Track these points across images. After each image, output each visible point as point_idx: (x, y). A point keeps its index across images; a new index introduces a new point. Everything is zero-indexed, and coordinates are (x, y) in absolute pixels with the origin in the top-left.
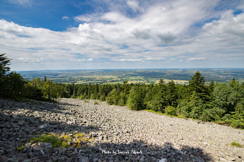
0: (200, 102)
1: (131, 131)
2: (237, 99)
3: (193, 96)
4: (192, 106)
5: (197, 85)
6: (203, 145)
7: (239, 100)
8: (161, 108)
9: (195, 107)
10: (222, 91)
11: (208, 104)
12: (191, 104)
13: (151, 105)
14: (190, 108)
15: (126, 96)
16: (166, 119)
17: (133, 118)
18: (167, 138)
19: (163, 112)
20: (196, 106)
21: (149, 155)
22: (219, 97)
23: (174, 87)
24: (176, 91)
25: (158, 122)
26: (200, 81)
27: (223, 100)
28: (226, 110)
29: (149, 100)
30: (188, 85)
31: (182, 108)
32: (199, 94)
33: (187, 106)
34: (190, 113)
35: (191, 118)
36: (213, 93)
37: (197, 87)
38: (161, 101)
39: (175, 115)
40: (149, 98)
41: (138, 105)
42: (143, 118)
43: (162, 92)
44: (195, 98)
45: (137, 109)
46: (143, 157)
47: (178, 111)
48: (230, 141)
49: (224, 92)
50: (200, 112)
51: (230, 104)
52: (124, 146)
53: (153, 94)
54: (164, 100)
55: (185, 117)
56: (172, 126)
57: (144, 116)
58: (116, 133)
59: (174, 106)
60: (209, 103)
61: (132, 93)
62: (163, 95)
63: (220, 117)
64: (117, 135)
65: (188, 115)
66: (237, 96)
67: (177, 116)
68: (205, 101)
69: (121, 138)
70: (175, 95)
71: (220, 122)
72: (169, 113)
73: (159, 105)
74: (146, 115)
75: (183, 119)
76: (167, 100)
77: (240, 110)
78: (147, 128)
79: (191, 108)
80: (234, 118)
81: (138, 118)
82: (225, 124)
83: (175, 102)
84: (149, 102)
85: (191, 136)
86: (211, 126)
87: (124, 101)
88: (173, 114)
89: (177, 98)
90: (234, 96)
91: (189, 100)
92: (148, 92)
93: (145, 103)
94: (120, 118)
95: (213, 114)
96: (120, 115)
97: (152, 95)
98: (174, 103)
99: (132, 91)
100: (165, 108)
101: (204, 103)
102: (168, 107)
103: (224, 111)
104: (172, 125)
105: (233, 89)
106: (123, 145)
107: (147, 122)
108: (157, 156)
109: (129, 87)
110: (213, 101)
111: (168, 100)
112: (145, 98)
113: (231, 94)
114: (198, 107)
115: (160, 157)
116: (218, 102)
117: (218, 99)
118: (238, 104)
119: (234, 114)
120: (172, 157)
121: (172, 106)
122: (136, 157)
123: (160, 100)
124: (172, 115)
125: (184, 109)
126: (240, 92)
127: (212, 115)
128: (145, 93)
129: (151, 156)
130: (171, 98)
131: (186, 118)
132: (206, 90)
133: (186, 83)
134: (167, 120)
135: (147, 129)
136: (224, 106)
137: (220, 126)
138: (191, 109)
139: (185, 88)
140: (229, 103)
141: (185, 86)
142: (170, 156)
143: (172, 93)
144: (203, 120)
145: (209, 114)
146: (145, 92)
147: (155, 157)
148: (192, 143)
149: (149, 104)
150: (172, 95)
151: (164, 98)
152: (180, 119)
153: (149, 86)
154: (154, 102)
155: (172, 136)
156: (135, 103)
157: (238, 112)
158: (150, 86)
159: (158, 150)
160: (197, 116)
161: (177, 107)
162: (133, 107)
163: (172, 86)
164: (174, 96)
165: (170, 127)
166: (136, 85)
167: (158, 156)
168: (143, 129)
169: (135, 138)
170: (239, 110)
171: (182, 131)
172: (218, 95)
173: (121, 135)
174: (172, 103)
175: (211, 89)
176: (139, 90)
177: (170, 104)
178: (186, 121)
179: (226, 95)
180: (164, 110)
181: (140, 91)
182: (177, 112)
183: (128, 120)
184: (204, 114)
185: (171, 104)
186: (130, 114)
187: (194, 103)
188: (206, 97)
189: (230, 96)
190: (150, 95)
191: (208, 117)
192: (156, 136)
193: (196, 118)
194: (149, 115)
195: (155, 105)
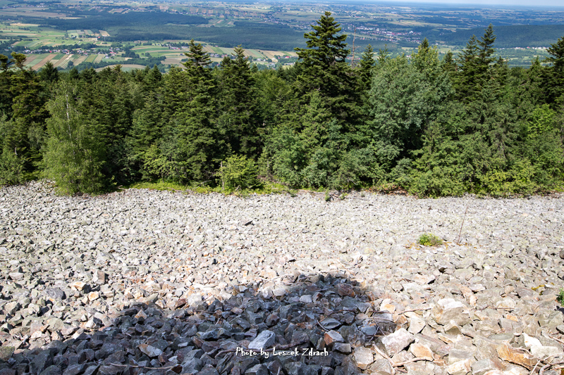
0: (331, 128)
1: (102, 281)
2: (431, 108)
3: (311, 108)
4: (310, 146)
5: (324, 68)
6: (352, 264)
7: (432, 112)
8: (203, 167)
9: (319, 150)
10: (393, 85)
11: (355, 132)
12: (305, 139)
13: (161, 162)
14: (304, 152)
15: (30, 135)
16: (225, 206)
17: (89, 228)
18: (246, 268)
19: (213, 183)
20: (322, 146)
21: (209, 339)
22: (384, 108)
23: (245, 77)
24: (253, 92)
25: (199, 222)
26: (333, 50)
27: (394, 115)
28: (401, 147)
29: (151, 142)
30: (291, 69)
31: (277, 158)
32: (330, 99)
33: (295, 147)
34: (304, 171)
35: (306, 187)
36: (369, 92)
37: (323, 75)
38: (200, 140)
39: (254, 188)
40: (149, 133)
41: (103, 170)
42: (139, 220)
43: (204, 101)
44: (317, 117)
45: (99, 185)
46: (192, 353)
47: (264, 170)
48: (413, 235)
49: (401, 90)
50: (332, 164)
51: (413, 125)
52: (95, 342)
53: (166, 113)
54: (213, 136)
55: (287, 188)
56: (250, 226)
57: (137, 210)
58: (34, 307)
59: (249, 155)
60: (358, 130)
61: (63, 117)
62: (207, 114)
63: (385, 169)
64: (40, 315)
65: (297, 178)
66: (430, 98)
67: (261, 188)
68: (347, 125)
69: (68, 321)
70: (252, 112)
71: (386, 185)
72: (233, 184)
73: (197, 158)
74: (147, 204)
75: (281, 197)
76: (223, 131)
77: (434, 143)
78: (165, 254)
79: (307, 152)
80: (419, 170)
81: (114, 224)
82: (397, 189)
83: (253, 139)
84: (150, 152)
85: (315, 244)
86: (361, 204)
87: (24, 159)
88: (248, 184)
89: (259, 122)
90: (424, 99)
91: (300, 126)
92: (142, 106)
93: (134, 157)
94: (26, 241)
95: (368, 164)
96: (19, 230)
97: (160, 116)
98: (249, 143)
99: (58, 104)
100: (217, 166)
101: (344, 131)
102: (230, 159)
103: (396, 152)
104: (250, 223)
105: (423, 75)
106: (89, 339)
107: (159, 232)
108: (237, 334)
109: (40, 89)
110: (368, 122)
111: (228, 133)
112: (132, 132)
113: (417, 93)
114: (327, 146)
115: (248, 333)
116: (383, 123)
117: (382, 115)
118: (432, 123)
119: (420, 156)
120: (284, 320)
121: (243, 153)
122: (164, 364)
123: (198, 134)
124: (244, 187)
125: (285, 159)
126: (437, 86)
127: (364, 168)
128: (129, 114)
129: (216, 340)
130: (238, 123)
131: (291, 190)
132: (351, 85)
133: (282, 61)
134: (232, 209)
135: (164, 258)
136: (396, 136)
137: (383, 198)
138: (305, 159)
139: (284, 82)
140: (410, 122)
141: (281, 74)
142: (278, 320)
143: (242, 105)
144: (339, 189)
145: (357, 165)
146: (130, 107)
147: (230, 337)
148: (326, 264)
149: (153, 158)
150: (241, 110)
151: (211, 126)
152: (274, 197)
153: (140, 79)
154: (171, 146)
155: (261, 260)
156: (86, 163)
157: (428, 148)
158: (147, 79)
159: (233, 313)
160: (323, 177)
161: (259, 156)
162: (78, 182)
163: (240, 74)
164: (247, 114)
165: (246, 232)
166: (75, 75)
167: (238, 331)
168: (151, 261)
169: (131, 301)
170: (432, 142)
171: (285, 235)
172: (383, 101)
173: (58, 308)
174: (244, 144)
175: (364, 81)
176: (96, 101)
177: (236, 149)
178: (291, 201)
179: (404, 98)
180: (216, 174)
181: (103, 103)
182: (261, 173)
183: (68, 243)
184: (343, 168)
185: (240, 147)
186: (72, 214)
187: (316, 133)
188: (349, 109)
189: (415, 100)
190: (154, 120)
191: (354, 175)
192: (207, 272)
193: (322, 183)
194: (160, 204)
195: (179, 161)
